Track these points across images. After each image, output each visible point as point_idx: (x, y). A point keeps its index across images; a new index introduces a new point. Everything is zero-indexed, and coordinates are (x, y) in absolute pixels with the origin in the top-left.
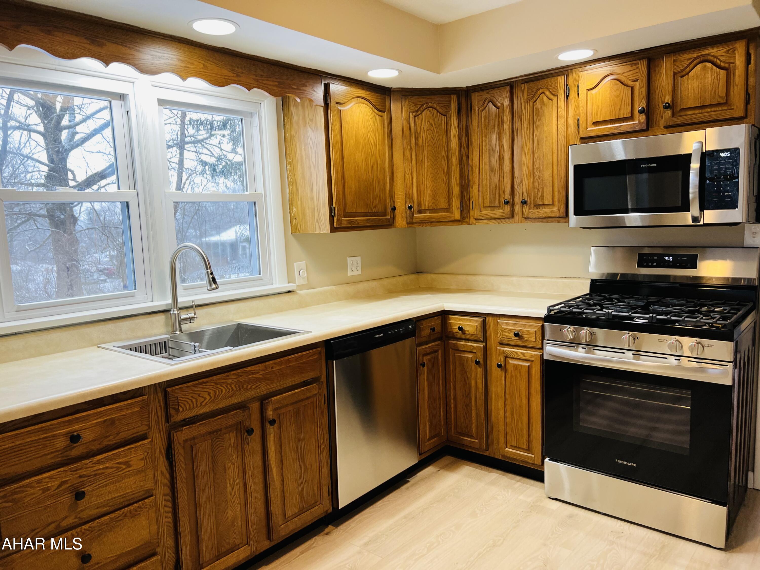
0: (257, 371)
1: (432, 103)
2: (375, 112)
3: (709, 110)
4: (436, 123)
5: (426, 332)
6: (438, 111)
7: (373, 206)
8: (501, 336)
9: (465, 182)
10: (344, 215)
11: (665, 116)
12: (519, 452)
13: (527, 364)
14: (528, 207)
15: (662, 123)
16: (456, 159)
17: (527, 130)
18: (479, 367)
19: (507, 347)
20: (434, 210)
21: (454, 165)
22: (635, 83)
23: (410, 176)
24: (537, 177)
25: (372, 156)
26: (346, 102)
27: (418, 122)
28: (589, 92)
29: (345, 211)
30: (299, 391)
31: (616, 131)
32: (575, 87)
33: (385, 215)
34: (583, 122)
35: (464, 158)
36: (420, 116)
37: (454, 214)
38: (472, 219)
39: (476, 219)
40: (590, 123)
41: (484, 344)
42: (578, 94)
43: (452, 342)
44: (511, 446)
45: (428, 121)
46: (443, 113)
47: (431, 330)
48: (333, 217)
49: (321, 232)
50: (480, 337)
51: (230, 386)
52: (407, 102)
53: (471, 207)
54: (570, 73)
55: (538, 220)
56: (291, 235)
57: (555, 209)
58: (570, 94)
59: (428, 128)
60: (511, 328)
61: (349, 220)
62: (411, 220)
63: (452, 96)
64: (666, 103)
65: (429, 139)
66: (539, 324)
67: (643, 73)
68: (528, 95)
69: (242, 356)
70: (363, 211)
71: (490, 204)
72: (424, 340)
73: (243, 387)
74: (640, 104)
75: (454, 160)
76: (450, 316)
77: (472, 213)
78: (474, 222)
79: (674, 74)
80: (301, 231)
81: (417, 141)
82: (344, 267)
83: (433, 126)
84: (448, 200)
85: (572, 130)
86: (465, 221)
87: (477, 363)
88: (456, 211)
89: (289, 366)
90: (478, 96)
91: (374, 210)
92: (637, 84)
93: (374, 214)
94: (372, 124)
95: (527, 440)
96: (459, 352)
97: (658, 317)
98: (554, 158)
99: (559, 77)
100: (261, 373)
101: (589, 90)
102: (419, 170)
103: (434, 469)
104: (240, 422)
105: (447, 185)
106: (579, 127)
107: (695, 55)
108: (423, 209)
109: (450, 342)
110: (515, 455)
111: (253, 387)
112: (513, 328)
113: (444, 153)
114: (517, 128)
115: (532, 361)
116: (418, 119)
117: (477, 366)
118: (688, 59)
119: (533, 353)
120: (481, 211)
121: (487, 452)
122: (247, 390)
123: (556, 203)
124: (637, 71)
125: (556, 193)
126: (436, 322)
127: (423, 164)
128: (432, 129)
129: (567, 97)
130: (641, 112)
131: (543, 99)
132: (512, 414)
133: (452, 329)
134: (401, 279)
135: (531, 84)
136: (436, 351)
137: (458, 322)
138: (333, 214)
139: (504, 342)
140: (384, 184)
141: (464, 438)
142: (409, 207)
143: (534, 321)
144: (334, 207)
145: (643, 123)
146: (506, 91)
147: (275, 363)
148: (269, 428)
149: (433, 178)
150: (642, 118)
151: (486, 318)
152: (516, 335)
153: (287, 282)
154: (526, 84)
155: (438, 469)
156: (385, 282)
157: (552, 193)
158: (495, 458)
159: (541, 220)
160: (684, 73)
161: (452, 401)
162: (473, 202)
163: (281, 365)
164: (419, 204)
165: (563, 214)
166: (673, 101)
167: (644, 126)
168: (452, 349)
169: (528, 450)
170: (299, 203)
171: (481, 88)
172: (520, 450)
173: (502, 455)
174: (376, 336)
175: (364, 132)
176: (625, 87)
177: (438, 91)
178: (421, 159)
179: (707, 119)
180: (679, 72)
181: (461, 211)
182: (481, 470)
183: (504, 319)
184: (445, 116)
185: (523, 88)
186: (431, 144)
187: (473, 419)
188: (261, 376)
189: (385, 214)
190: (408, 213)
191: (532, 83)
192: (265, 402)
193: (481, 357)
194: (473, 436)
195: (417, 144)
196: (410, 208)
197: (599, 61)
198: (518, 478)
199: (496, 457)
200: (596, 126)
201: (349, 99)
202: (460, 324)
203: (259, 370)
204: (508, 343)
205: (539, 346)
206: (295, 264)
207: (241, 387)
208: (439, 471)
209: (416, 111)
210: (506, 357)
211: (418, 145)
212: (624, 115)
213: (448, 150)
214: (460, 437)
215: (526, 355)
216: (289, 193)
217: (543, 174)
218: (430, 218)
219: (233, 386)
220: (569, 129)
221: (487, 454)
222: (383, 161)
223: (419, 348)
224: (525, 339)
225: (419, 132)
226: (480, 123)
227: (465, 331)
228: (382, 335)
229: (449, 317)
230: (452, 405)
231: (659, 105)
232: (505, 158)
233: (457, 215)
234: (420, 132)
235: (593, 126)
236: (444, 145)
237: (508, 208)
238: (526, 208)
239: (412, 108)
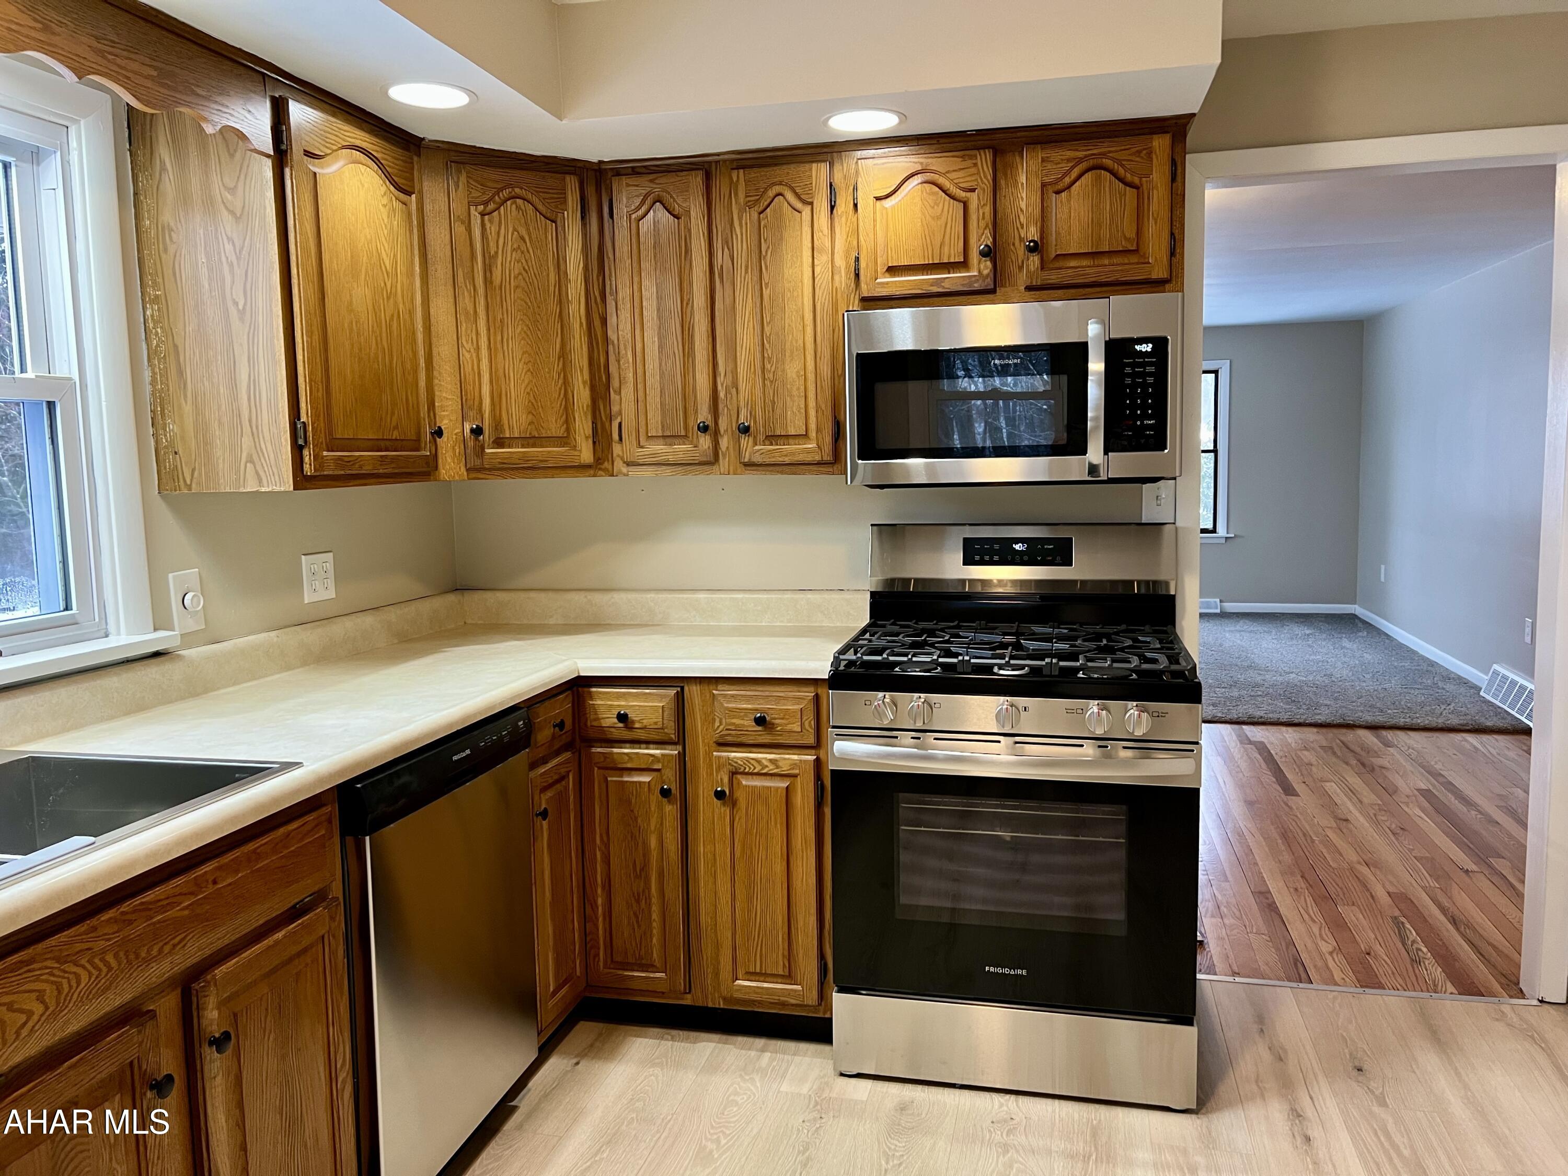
0: (174, 900)
1: (521, 188)
2: (391, 192)
3: (1106, 262)
4: (534, 236)
5: (544, 735)
6: (536, 209)
7: (394, 424)
8: (721, 727)
9: (600, 378)
10: (327, 445)
11: (1028, 266)
12: (766, 985)
13: (784, 784)
14: (751, 440)
15: (1022, 280)
16: (581, 323)
17: (746, 272)
18: (669, 802)
19: (734, 749)
20: (531, 441)
21: (577, 336)
22: (968, 194)
23: (474, 355)
24: (771, 376)
25: (388, 298)
26: (327, 155)
27: (492, 229)
28: (878, 202)
29: (331, 433)
30: (285, 937)
31: (935, 289)
32: (847, 188)
33: (418, 450)
34: (867, 264)
35: (597, 323)
36: (496, 213)
37: (580, 451)
38: (619, 465)
39: (628, 464)
40: (881, 269)
41: (680, 748)
42: (856, 205)
43: (599, 750)
44: (748, 973)
45: (515, 230)
46: (548, 215)
47: (554, 726)
48: (301, 448)
49: (263, 490)
50: (672, 734)
51: (102, 960)
52: (463, 178)
53: (616, 436)
54: (836, 160)
55: (771, 468)
56: (158, 497)
57: (812, 445)
58: (837, 203)
59: (515, 246)
60: (745, 706)
61: (340, 458)
62: (478, 462)
63: (568, 178)
64: (1030, 242)
65: (516, 272)
66: (808, 693)
67: (985, 177)
68: (747, 197)
69: (133, 863)
70: (370, 437)
71: (663, 431)
72: (541, 752)
73: (137, 957)
74: (980, 239)
75: (577, 326)
76: (594, 690)
77: (617, 449)
78: (624, 470)
79: (1044, 185)
80: (194, 486)
81: (488, 274)
82: (295, 582)
83: (525, 242)
84: (564, 417)
85: (843, 279)
86: (603, 467)
87: (665, 793)
88: (584, 445)
89: (258, 870)
90: (628, 185)
91: (395, 435)
92: (973, 198)
93: (395, 444)
94: (386, 221)
95: (786, 953)
96: (618, 772)
97: (1061, 663)
98: (806, 338)
99: (814, 165)
100: (186, 904)
101: (878, 199)
102: (495, 343)
103: (565, 1061)
104: (131, 1063)
105: (561, 381)
106: (857, 275)
107: (1080, 154)
108: (508, 436)
109: (594, 750)
110: (757, 993)
111: (167, 949)
112: (750, 706)
113: (554, 307)
114: (722, 266)
115: (795, 776)
116: (491, 221)
117: (665, 800)
118: (1068, 160)
119: (795, 757)
120: (642, 447)
121: (689, 996)
122: (148, 961)
123: (813, 434)
124: (973, 170)
125: (812, 413)
126: (562, 708)
127: (505, 329)
128: (523, 248)
129: (832, 208)
130: (983, 254)
131: (781, 208)
132: (750, 899)
133: (598, 719)
134: (427, 607)
135: (753, 173)
136: (563, 778)
137: (616, 703)
138: (301, 442)
139: (729, 739)
140: (415, 371)
141: (630, 974)
142: (472, 431)
143: (796, 689)
144: (304, 423)
145: (988, 275)
146: (696, 180)
147: (219, 868)
148: (211, 1061)
149: (530, 365)
150: (986, 267)
151: (682, 688)
152: (760, 721)
153: (153, 629)
154: (741, 171)
155: (575, 1061)
156: (393, 615)
157: (803, 411)
158: (707, 1008)
159: (777, 468)
160: (1061, 186)
161: (599, 891)
162: (620, 424)
163: (237, 871)
164: (497, 425)
165: (828, 457)
166: (1042, 238)
167: (989, 283)
168: (599, 768)
169: (789, 977)
170: (188, 408)
171: (633, 168)
172: (767, 979)
173: (725, 999)
174: (455, 758)
175: (369, 237)
176: (952, 200)
177: (533, 162)
178: (499, 316)
179: (1103, 279)
180: (1050, 184)
181: (594, 443)
182: (673, 1039)
183: (726, 687)
184: (553, 221)
185: (735, 179)
186: (523, 284)
187: (654, 924)
188: (186, 912)
189: (416, 445)
190: (471, 444)
191: (756, 170)
192: (195, 986)
193: (673, 779)
194: (653, 966)
195: (488, 281)
196: (478, 431)
197: (898, 141)
198: (760, 1042)
199: (710, 1005)
200: (894, 276)
201: (335, 148)
202: (619, 706)
203: (180, 894)
204: (739, 740)
205: (811, 740)
206: (171, 575)
207: (132, 956)
208: (577, 1063)
209: (486, 203)
210: (734, 773)
211: (491, 283)
212: (949, 257)
213: (562, 301)
214: (620, 972)
215: (780, 764)
216: (153, 382)
217: (783, 370)
218: (524, 457)
219: (110, 958)
220: (837, 278)
221: (688, 1000)
222: (411, 313)
223: (532, 774)
224: (779, 728)
225: (492, 252)
226: (634, 247)
227: (633, 722)
228: (468, 752)
229: (590, 693)
230: (600, 901)
231: (1014, 244)
232: (696, 329)
233: (586, 454)
234: (497, 253)
235: (887, 275)
236: (552, 288)
237: (705, 442)
238: (745, 441)
239: (475, 194)
